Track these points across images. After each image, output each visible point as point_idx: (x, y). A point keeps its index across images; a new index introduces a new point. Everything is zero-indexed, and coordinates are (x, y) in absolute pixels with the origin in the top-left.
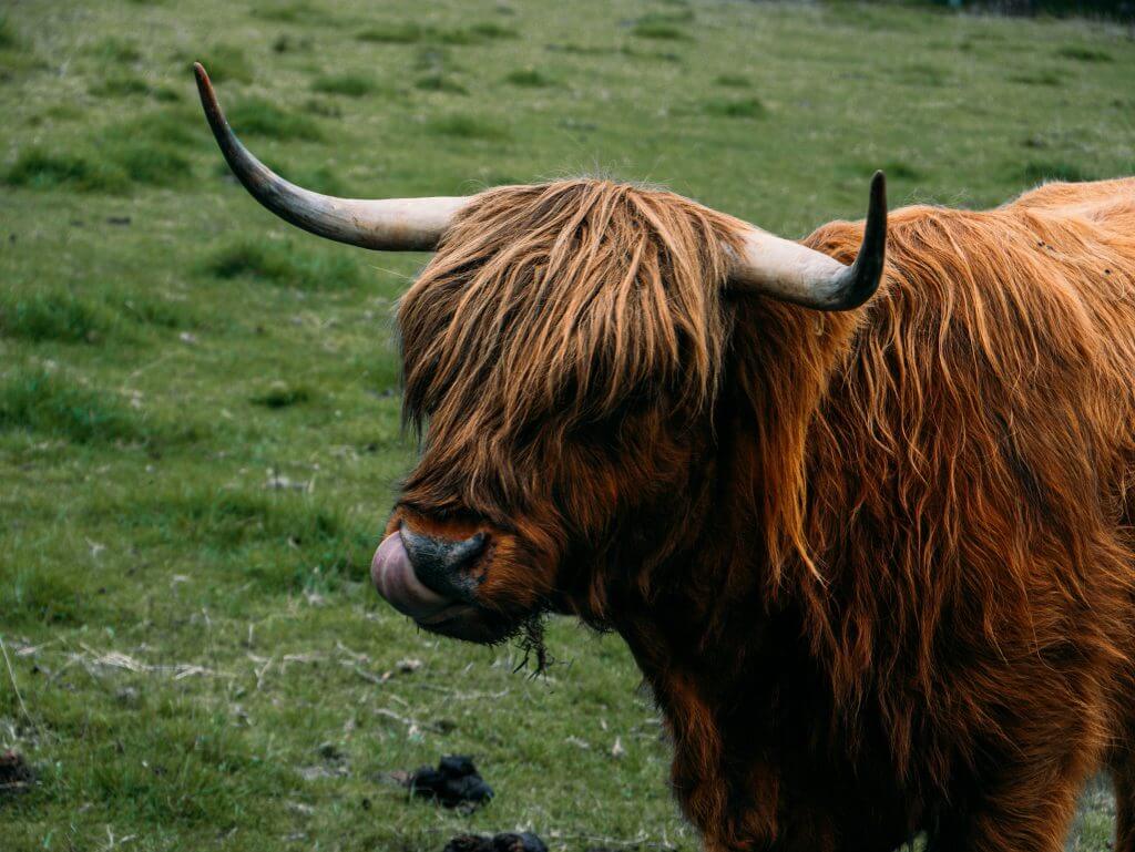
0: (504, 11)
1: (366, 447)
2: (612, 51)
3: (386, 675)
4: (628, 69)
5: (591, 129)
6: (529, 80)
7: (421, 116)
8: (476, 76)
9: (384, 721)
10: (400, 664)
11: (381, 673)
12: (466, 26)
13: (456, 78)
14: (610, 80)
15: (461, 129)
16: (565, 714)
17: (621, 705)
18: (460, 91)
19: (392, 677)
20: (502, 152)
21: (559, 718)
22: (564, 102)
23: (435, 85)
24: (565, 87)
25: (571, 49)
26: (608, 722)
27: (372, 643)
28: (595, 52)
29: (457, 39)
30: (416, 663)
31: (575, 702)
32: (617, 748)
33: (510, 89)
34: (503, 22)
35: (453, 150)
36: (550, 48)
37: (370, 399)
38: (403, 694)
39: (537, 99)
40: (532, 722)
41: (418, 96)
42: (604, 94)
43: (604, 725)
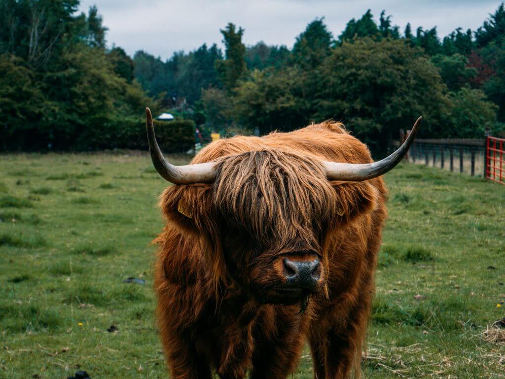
0: (98, 168)
1: (49, 291)
2: (136, 177)
3: (57, 353)
4: (142, 183)
5: (130, 199)
6: (108, 187)
7: (69, 199)
8: (89, 187)
9: (56, 366)
10: (62, 349)
11: (54, 352)
12: (85, 173)
13: (81, 188)
14: (136, 186)
15: (83, 201)
16: (122, 360)
17: (142, 356)
18: (83, 191)
19: (59, 353)
20: (98, 207)
21: (119, 362)
22: (120, 193)
23: (74, 190)
24: (120, 188)
25: (122, 178)
26: (137, 362)
27: (51, 345)
28: (131, 178)
29: (79, 177)
30: (67, 348)
31: (125, 357)
32: (140, 368)
33: (101, 190)
34: (98, 171)
35: (81, 208)
36: (115, 178)
37: (50, 278)
38: (63, 359)
39: (110, 192)
40: (110, 364)
41: (68, 193)
42: (134, 189)
43: (136, 363)
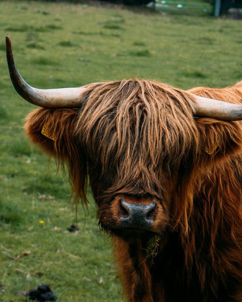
0: (57, 20)
1: (10, 175)
2: (96, 34)
3: (18, 257)
4: (102, 40)
5: (89, 61)
6: (67, 44)
7: (28, 57)
8: (48, 43)
9: (18, 273)
10: (23, 253)
11: (16, 256)
12: (44, 25)
13: (40, 44)
14: (95, 44)
15: (43, 62)
16: (82, 269)
17: (102, 265)
18: (42, 48)
19: (21, 257)
20: (57, 70)
21: (80, 271)
22: (79, 52)
23: (33, 46)
24: (79, 47)
25: (81, 33)
26: (98, 272)
27: (13, 245)
28: (90, 34)
29: (41, 30)
30: (29, 252)
31: (86, 265)
32: (101, 281)
33: (61, 48)
34: (57, 24)
35: (40, 69)
36: (74, 33)
37: (11, 158)
38: (25, 263)
39: (69, 51)
40: (71, 272)
41: (27, 50)
42: (93, 49)
43: (96, 273)
